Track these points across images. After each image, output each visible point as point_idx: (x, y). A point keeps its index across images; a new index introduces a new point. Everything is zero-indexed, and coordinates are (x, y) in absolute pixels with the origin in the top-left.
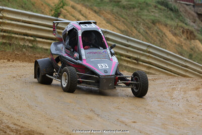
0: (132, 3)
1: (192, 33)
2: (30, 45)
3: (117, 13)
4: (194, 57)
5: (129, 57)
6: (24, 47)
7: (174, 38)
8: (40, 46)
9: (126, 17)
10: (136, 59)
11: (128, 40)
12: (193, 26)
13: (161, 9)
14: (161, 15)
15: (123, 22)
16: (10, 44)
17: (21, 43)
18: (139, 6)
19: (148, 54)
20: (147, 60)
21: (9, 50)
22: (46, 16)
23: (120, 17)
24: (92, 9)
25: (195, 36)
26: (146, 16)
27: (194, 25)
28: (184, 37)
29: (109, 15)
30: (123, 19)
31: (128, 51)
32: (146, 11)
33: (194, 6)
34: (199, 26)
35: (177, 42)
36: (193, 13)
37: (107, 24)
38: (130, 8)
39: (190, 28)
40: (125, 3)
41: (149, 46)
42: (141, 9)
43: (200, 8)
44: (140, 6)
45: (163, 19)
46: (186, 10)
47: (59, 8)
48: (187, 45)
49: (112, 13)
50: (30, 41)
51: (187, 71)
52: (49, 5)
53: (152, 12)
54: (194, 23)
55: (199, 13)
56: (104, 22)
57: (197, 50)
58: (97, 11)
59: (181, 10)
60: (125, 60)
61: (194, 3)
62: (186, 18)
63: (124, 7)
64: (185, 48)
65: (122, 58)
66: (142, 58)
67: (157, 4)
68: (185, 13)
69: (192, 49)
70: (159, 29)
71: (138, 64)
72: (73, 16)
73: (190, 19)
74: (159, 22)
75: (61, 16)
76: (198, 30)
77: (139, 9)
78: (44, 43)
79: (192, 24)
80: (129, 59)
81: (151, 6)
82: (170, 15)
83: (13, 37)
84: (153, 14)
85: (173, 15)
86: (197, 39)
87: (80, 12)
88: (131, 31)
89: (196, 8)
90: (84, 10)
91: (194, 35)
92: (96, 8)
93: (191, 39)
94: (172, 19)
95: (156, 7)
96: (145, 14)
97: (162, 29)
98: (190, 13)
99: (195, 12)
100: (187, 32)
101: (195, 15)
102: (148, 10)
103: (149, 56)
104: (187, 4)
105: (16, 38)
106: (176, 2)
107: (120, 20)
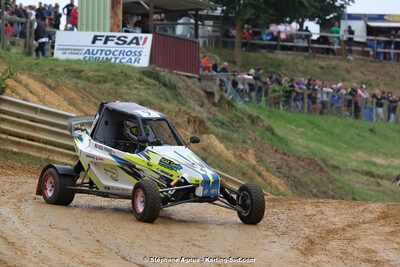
0: (101, 74)
1: (202, 122)
3: (85, 89)
4: (209, 161)
9: (99, 96)
12: (199, 112)
13: (148, 84)
14: (148, 94)
15: (95, 104)
18: (113, 80)
23: (90, 97)
24: (44, 83)
25: (207, 129)
27: (202, 110)
28: (191, 129)
29: (73, 93)
30: (94, 100)
32: (125, 87)
33: (199, 79)
34: (210, 113)
36: (199, 91)
37: (71, 108)
38: (99, 82)
39: (199, 115)
40: (90, 74)
42: (116, 84)
43: (211, 83)
44: (116, 78)
45: (155, 101)
46: (188, 88)
47: (3, 80)
49: (76, 88)
53: (136, 88)
54: (202, 106)
55: (209, 90)
56: (65, 104)
57: (213, 151)
58: (53, 84)
59: (180, 85)
62: (188, 100)
63: (89, 81)
67: (142, 76)
68: (186, 90)
69: (204, 150)
73: (195, 101)
74: (151, 104)
76: (210, 120)
77: (113, 83)
79: (198, 108)
81: (132, 79)
82: (164, 93)
84: (136, 92)
85: (168, 93)
86: (211, 133)
87: (26, 86)
89: (203, 83)
90: (32, 83)
91: (205, 126)
92: (50, 81)
93: (201, 133)
94: (167, 100)
95: (140, 80)
96: (124, 91)
98: (193, 91)
99: (202, 89)
100: (195, 121)
101: (203, 94)
102: (127, 85)
104: (188, 77)
106: (171, 72)
107: (89, 101)
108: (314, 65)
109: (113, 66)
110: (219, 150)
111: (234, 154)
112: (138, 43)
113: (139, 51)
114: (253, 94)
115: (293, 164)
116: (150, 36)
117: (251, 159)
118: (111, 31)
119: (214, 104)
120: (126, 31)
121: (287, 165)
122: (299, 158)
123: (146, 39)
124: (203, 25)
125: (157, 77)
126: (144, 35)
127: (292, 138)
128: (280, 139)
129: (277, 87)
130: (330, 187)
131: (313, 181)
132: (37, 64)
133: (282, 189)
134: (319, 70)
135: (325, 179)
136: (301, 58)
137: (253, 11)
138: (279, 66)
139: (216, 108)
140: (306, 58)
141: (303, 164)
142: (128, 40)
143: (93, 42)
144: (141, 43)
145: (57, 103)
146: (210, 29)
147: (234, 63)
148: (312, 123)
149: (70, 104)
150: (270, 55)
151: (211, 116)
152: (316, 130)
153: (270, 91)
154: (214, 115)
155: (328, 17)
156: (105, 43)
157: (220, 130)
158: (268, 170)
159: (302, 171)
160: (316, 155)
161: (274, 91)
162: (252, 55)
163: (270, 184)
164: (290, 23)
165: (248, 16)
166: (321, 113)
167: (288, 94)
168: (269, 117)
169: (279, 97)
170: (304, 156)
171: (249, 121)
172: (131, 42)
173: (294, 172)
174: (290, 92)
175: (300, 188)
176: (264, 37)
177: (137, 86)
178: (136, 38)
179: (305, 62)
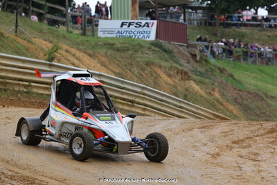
0: (126, 45)
1: (186, 73)
2: (25, 90)
3: (111, 56)
4: (189, 97)
5: (124, 100)
6: (19, 92)
7: (169, 79)
8: (35, 90)
9: (120, 59)
10: (131, 101)
11: (122, 82)
12: (187, 67)
13: (154, 51)
14: (154, 57)
15: (118, 64)
16: (5, 90)
17: (16, 89)
18: (133, 49)
19: (142, 96)
20: (142, 102)
21: (4, 96)
22: (40, 61)
23: (114, 60)
24: (86, 53)
25: (189, 77)
26: (141, 57)
27: (188, 65)
28: (179, 77)
29: (103, 58)
30: (117, 62)
31: (123, 93)
32: (140, 53)
33: (187, 47)
34: (193, 67)
35: (172, 83)
36: (187, 53)
38: (124, 50)
39: (185, 69)
40: (119, 46)
41: (143, 88)
42: (135, 51)
43: (194, 49)
44: (135, 48)
45: (157, 61)
46: (180, 51)
47: (52, 53)
48: (182, 85)
49: (106, 55)
50: (25, 86)
51: (182, 112)
52: (42, 50)
54: (188, 63)
55: (193, 53)
56: (99, 65)
57: (192, 91)
58: (91, 54)
59: (175, 51)
60: (120, 103)
61: (187, 43)
62: (180, 59)
63: (118, 50)
64: (180, 89)
65: (117, 100)
66: (137, 100)
67: (150, 46)
68: (179, 53)
69: (186, 90)
70: (154, 70)
71: (133, 106)
72: (68, 60)
73: (184, 60)
74: (153, 63)
75: (56, 60)
76: (193, 71)
77: (133, 51)
78: (39, 87)
79: (186, 64)
80: (124, 102)
81: (145, 48)
82: (164, 56)
83: (8, 83)
84: (147, 55)
85: (166, 56)
86: (191, 80)
87: (74, 55)
88: (126, 73)
89: (190, 49)
90: (78, 53)
91: (188, 75)
92: (90, 51)
93: (186, 80)
94: (166, 60)
95: (149, 48)
96: (139, 56)
97: (156, 70)
98: (183, 54)
99: (189, 53)
100: (181, 73)
101: (189, 55)
102: (142, 52)
103: (144, 98)
104: (180, 45)
105: (11, 84)
106: (169, 43)
107: (114, 63)
108: (264, 35)
109: (134, 40)
110: (196, 90)
111: (206, 92)
112: (148, 26)
113: (150, 31)
114: (224, 54)
115: (244, 97)
116: (155, 22)
117: (217, 95)
118: (132, 19)
119: (196, 61)
120: (141, 19)
121: (241, 97)
122: (249, 92)
123: (153, 23)
124: (196, 13)
125: (160, 46)
126: (152, 21)
127: (247, 80)
128: (238, 82)
129: (238, 49)
130: (268, 109)
131: (257, 107)
132: (87, 41)
133: (235, 112)
134: (267, 38)
135: (265, 105)
136: (256, 31)
137: (226, 3)
138: (243, 36)
139: (197, 64)
140: (260, 31)
141: (251, 96)
142: (142, 25)
143: (122, 26)
144: (150, 26)
145: (93, 65)
146: (200, 15)
147: (216, 35)
148: (261, 70)
149: (102, 66)
150: (237, 30)
151: (194, 69)
152: (263, 75)
153: (234, 52)
154: (196, 68)
155: (272, 6)
156: (129, 26)
157: (198, 78)
158: (227, 101)
159: (250, 100)
160: (260, 91)
161: (237, 52)
162: (227, 30)
163: (227, 110)
164: (249, 10)
165: (223, 7)
166: (267, 64)
167: (246, 54)
168: (234, 68)
169: (240, 55)
170: (252, 91)
171: (218, 71)
172: (144, 26)
173: (245, 102)
174: (247, 52)
175: (248, 111)
176: (234, 19)
177: (148, 52)
178: (147, 23)
179: (259, 33)
